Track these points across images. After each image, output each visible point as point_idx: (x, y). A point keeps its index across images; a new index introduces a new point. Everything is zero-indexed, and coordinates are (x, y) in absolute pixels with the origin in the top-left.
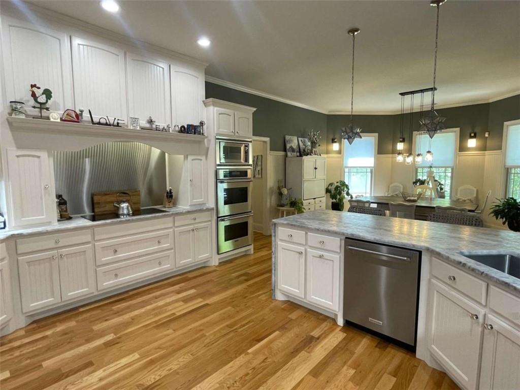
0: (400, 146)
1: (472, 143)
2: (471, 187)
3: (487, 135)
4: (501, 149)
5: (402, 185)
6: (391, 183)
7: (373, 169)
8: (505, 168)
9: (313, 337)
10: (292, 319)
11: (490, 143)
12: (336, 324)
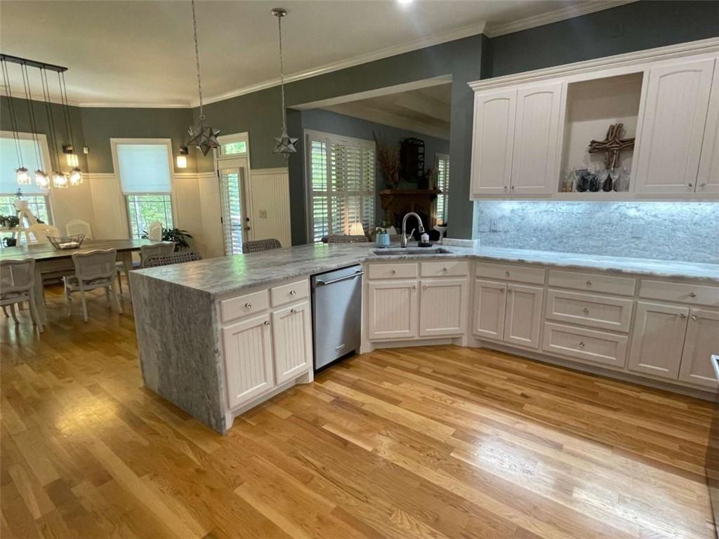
1: (72, 160)
2: (84, 223)
3: (86, 151)
4: (113, 172)
8: (123, 195)
9: (334, 401)
10: (293, 415)
11: (91, 163)
12: (308, 385)
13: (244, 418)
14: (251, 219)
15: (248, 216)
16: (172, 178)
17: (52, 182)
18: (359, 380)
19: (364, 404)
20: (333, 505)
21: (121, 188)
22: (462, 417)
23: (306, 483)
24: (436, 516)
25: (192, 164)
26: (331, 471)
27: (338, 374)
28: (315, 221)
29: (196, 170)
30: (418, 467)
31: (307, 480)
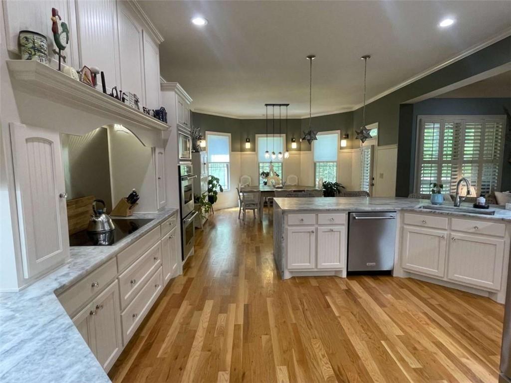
0: (248, 145)
1: (294, 145)
2: (295, 176)
3: (301, 141)
4: (311, 150)
5: (250, 177)
6: (241, 176)
7: (229, 164)
8: (314, 163)
9: (346, 290)
10: (318, 286)
11: (303, 146)
12: (341, 278)
13: (296, 278)
14: (375, 179)
15: (374, 177)
16: (339, 153)
17: (277, 157)
18: (374, 288)
19: (360, 298)
20: (294, 321)
21: (313, 159)
22: (420, 333)
23: (293, 309)
24: (334, 352)
25: (350, 144)
26: (309, 312)
27: (365, 280)
28: (422, 182)
29: (352, 148)
30: (353, 334)
31: (295, 309)
